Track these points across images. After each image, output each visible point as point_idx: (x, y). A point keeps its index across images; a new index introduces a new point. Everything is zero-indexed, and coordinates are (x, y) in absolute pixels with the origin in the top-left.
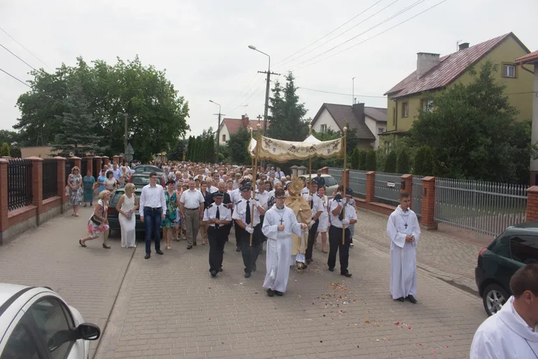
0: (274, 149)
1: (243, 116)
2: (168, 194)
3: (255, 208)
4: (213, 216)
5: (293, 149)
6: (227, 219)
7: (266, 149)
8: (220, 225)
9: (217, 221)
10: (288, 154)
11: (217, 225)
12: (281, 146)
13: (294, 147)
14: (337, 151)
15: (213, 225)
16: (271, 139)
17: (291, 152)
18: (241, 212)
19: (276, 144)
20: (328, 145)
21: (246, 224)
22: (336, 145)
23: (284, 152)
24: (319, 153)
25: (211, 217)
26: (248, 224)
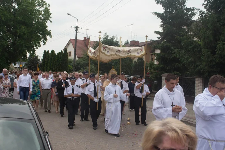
0: (108, 52)
1: (85, 38)
2: (34, 81)
3: (99, 87)
4: (70, 92)
5: (118, 52)
6: (79, 94)
7: (103, 52)
8: (75, 98)
9: (73, 95)
10: (116, 54)
11: (73, 97)
12: (112, 50)
13: (119, 51)
14: (143, 53)
15: (71, 98)
16: (107, 46)
17: (117, 54)
18: (91, 90)
19: (109, 49)
20: (137, 50)
21: (94, 97)
22: (142, 50)
23: (113, 53)
24: (133, 54)
25: (69, 93)
26: (95, 97)
